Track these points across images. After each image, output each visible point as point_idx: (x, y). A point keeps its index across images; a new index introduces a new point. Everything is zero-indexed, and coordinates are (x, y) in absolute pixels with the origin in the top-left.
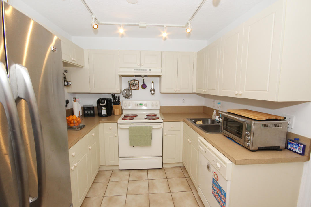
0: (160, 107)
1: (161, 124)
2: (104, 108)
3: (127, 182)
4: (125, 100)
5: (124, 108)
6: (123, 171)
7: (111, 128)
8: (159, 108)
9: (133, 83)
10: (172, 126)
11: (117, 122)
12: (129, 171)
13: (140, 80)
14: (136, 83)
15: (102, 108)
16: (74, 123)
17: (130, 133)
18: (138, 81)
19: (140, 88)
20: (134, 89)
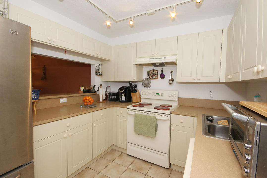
0: (179, 98)
1: (167, 116)
2: (123, 94)
3: (125, 168)
4: (144, 89)
5: (142, 97)
6: (129, 156)
7: (121, 112)
8: (176, 99)
9: (152, 73)
10: (182, 121)
11: (126, 108)
12: (134, 159)
13: (159, 69)
14: (155, 73)
15: (122, 94)
16: (87, 103)
17: (135, 119)
18: (157, 71)
19: (158, 78)
20: (152, 79)
